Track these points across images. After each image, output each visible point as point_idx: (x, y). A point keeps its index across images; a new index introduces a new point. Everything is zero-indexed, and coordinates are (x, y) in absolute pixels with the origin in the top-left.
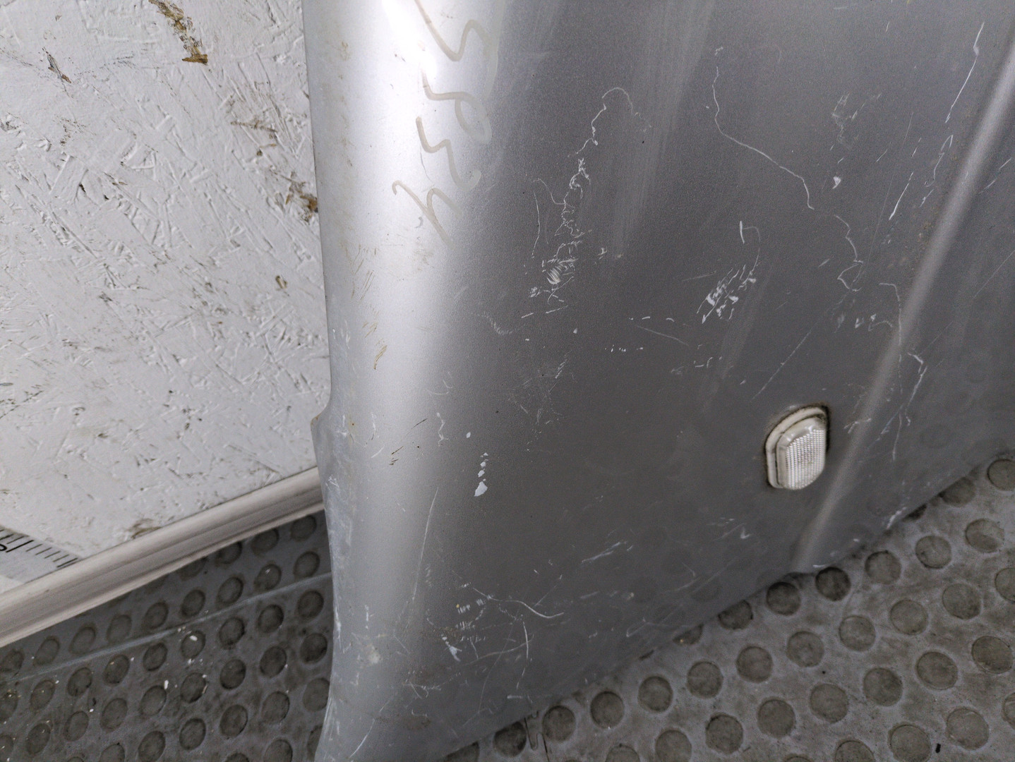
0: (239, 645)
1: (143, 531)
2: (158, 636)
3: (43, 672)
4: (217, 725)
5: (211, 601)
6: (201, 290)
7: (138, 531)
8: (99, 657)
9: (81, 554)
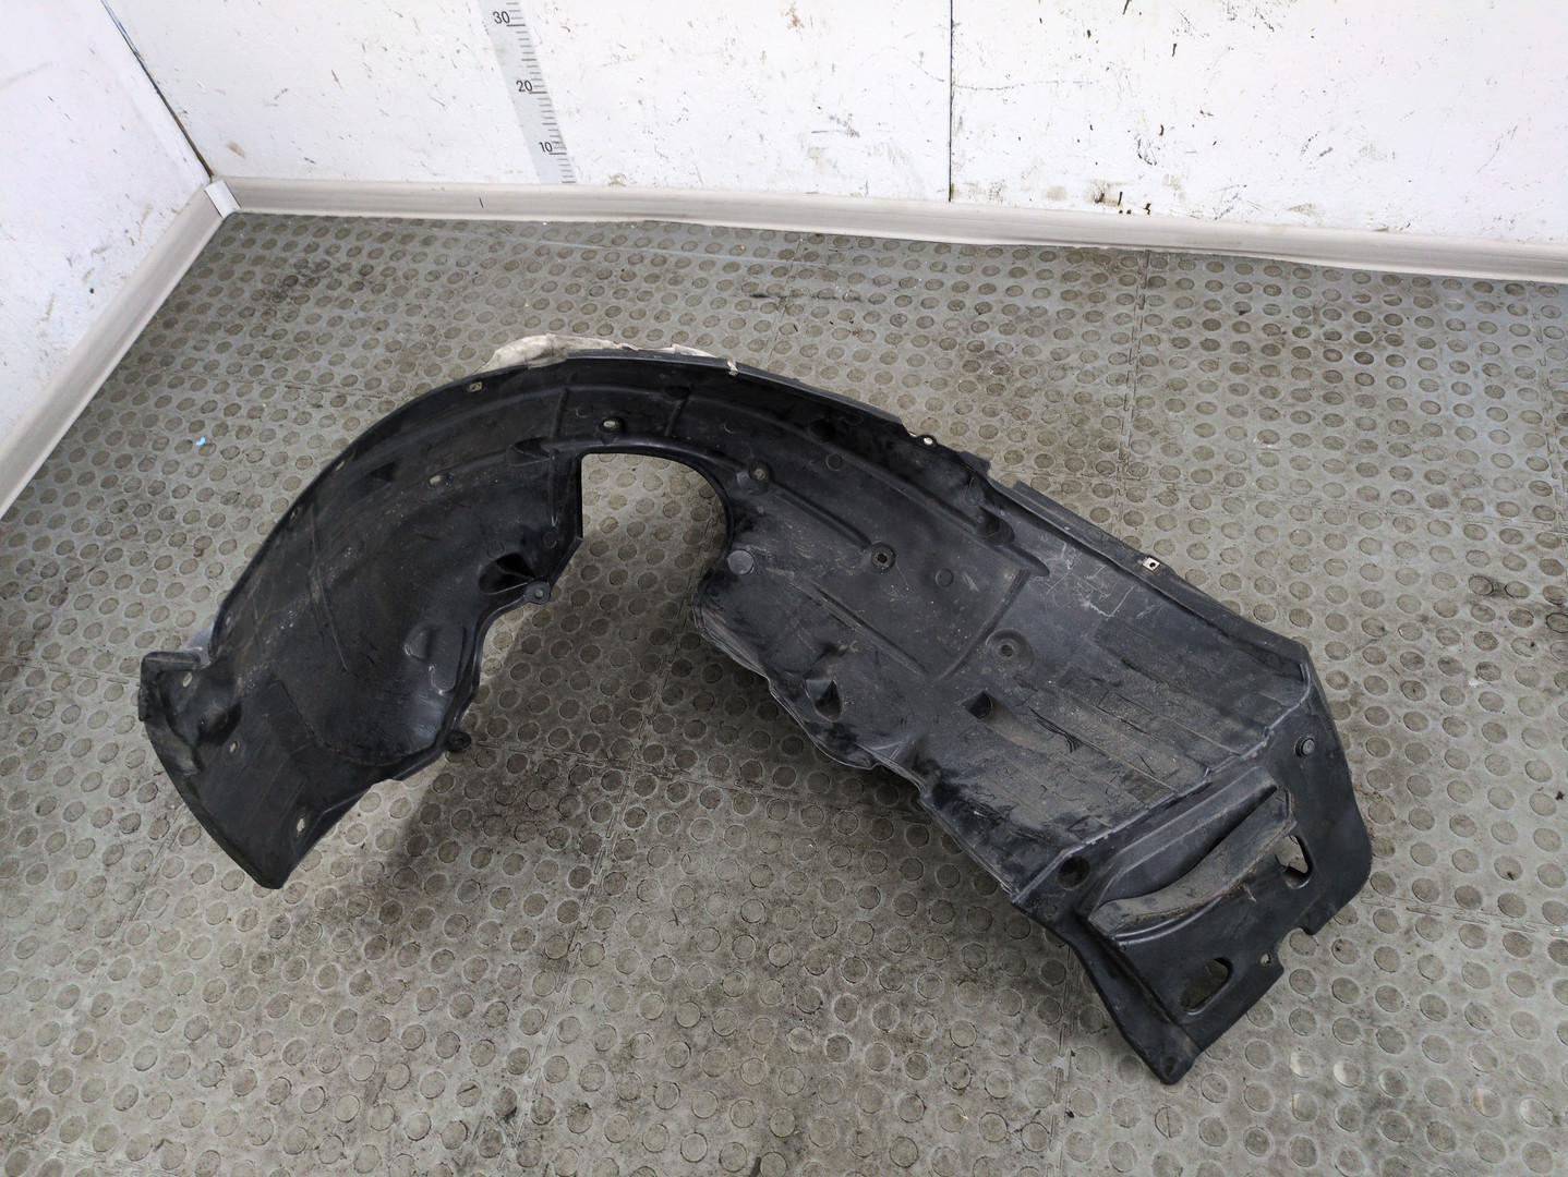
0: (638, 266)
1: (617, 183)
2: (594, 247)
3: (523, 240)
4: (611, 293)
5: (630, 242)
6: (729, 42)
7: (615, 181)
8: (557, 244)
9: (579, 180)
